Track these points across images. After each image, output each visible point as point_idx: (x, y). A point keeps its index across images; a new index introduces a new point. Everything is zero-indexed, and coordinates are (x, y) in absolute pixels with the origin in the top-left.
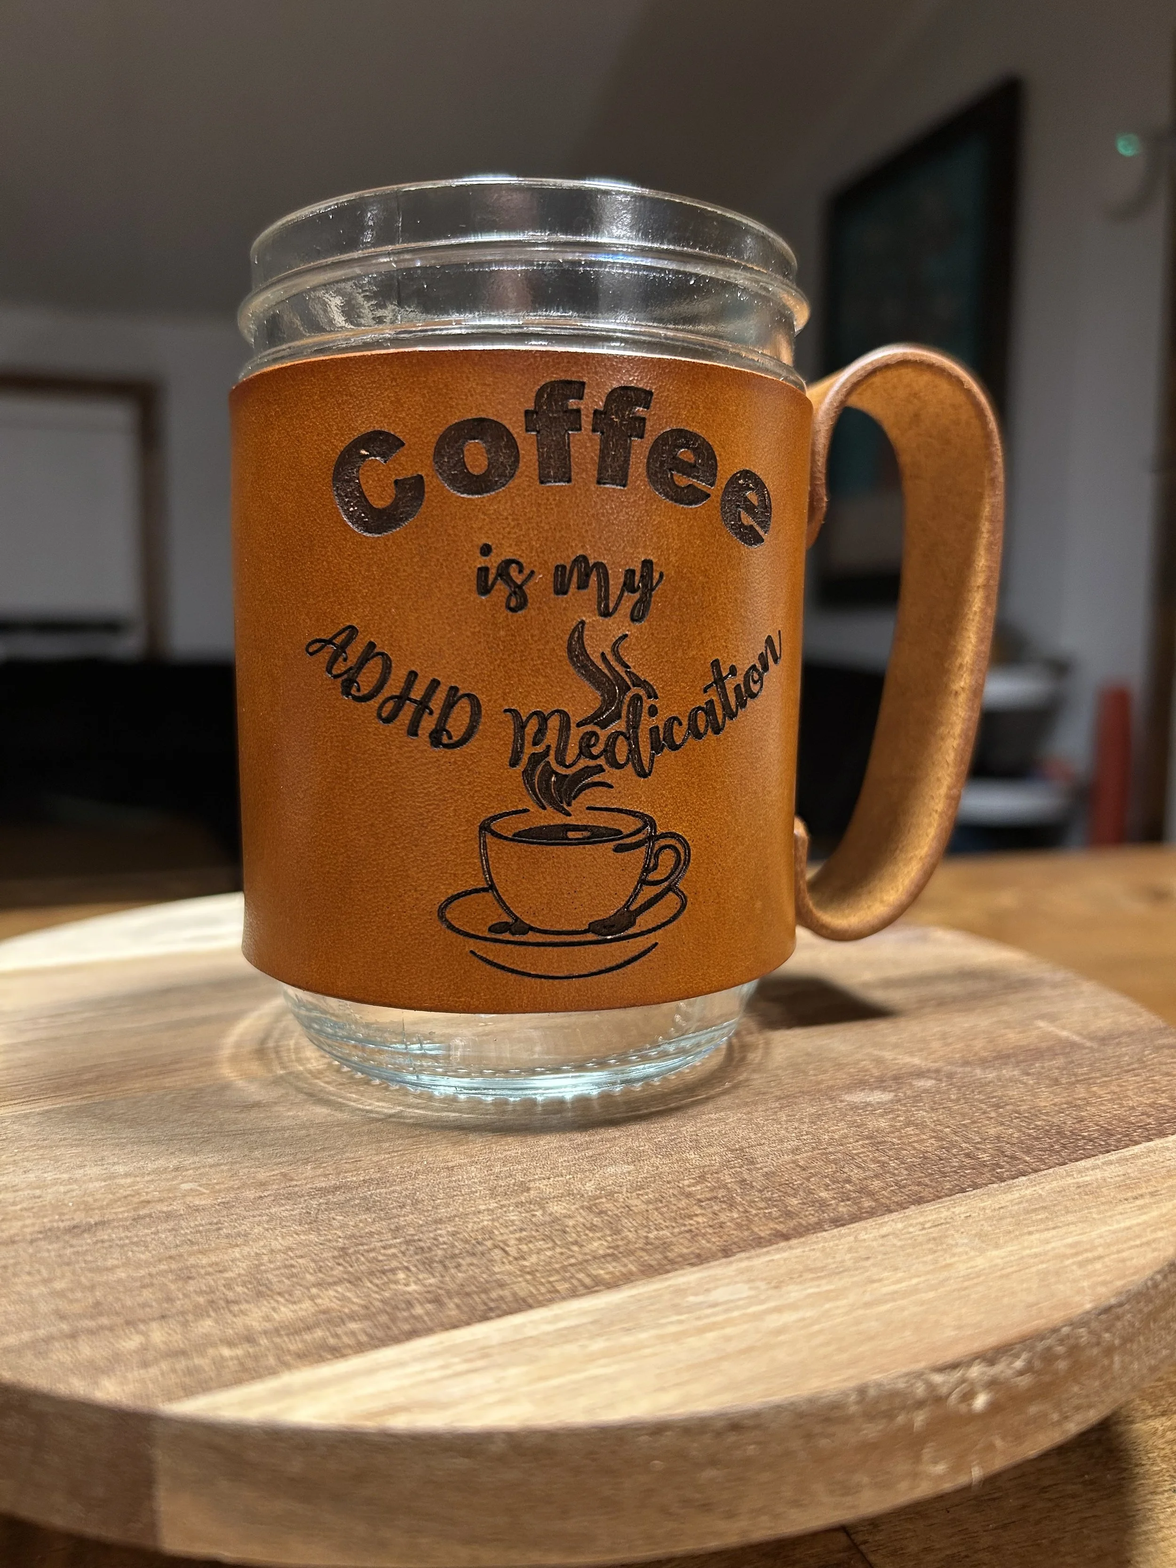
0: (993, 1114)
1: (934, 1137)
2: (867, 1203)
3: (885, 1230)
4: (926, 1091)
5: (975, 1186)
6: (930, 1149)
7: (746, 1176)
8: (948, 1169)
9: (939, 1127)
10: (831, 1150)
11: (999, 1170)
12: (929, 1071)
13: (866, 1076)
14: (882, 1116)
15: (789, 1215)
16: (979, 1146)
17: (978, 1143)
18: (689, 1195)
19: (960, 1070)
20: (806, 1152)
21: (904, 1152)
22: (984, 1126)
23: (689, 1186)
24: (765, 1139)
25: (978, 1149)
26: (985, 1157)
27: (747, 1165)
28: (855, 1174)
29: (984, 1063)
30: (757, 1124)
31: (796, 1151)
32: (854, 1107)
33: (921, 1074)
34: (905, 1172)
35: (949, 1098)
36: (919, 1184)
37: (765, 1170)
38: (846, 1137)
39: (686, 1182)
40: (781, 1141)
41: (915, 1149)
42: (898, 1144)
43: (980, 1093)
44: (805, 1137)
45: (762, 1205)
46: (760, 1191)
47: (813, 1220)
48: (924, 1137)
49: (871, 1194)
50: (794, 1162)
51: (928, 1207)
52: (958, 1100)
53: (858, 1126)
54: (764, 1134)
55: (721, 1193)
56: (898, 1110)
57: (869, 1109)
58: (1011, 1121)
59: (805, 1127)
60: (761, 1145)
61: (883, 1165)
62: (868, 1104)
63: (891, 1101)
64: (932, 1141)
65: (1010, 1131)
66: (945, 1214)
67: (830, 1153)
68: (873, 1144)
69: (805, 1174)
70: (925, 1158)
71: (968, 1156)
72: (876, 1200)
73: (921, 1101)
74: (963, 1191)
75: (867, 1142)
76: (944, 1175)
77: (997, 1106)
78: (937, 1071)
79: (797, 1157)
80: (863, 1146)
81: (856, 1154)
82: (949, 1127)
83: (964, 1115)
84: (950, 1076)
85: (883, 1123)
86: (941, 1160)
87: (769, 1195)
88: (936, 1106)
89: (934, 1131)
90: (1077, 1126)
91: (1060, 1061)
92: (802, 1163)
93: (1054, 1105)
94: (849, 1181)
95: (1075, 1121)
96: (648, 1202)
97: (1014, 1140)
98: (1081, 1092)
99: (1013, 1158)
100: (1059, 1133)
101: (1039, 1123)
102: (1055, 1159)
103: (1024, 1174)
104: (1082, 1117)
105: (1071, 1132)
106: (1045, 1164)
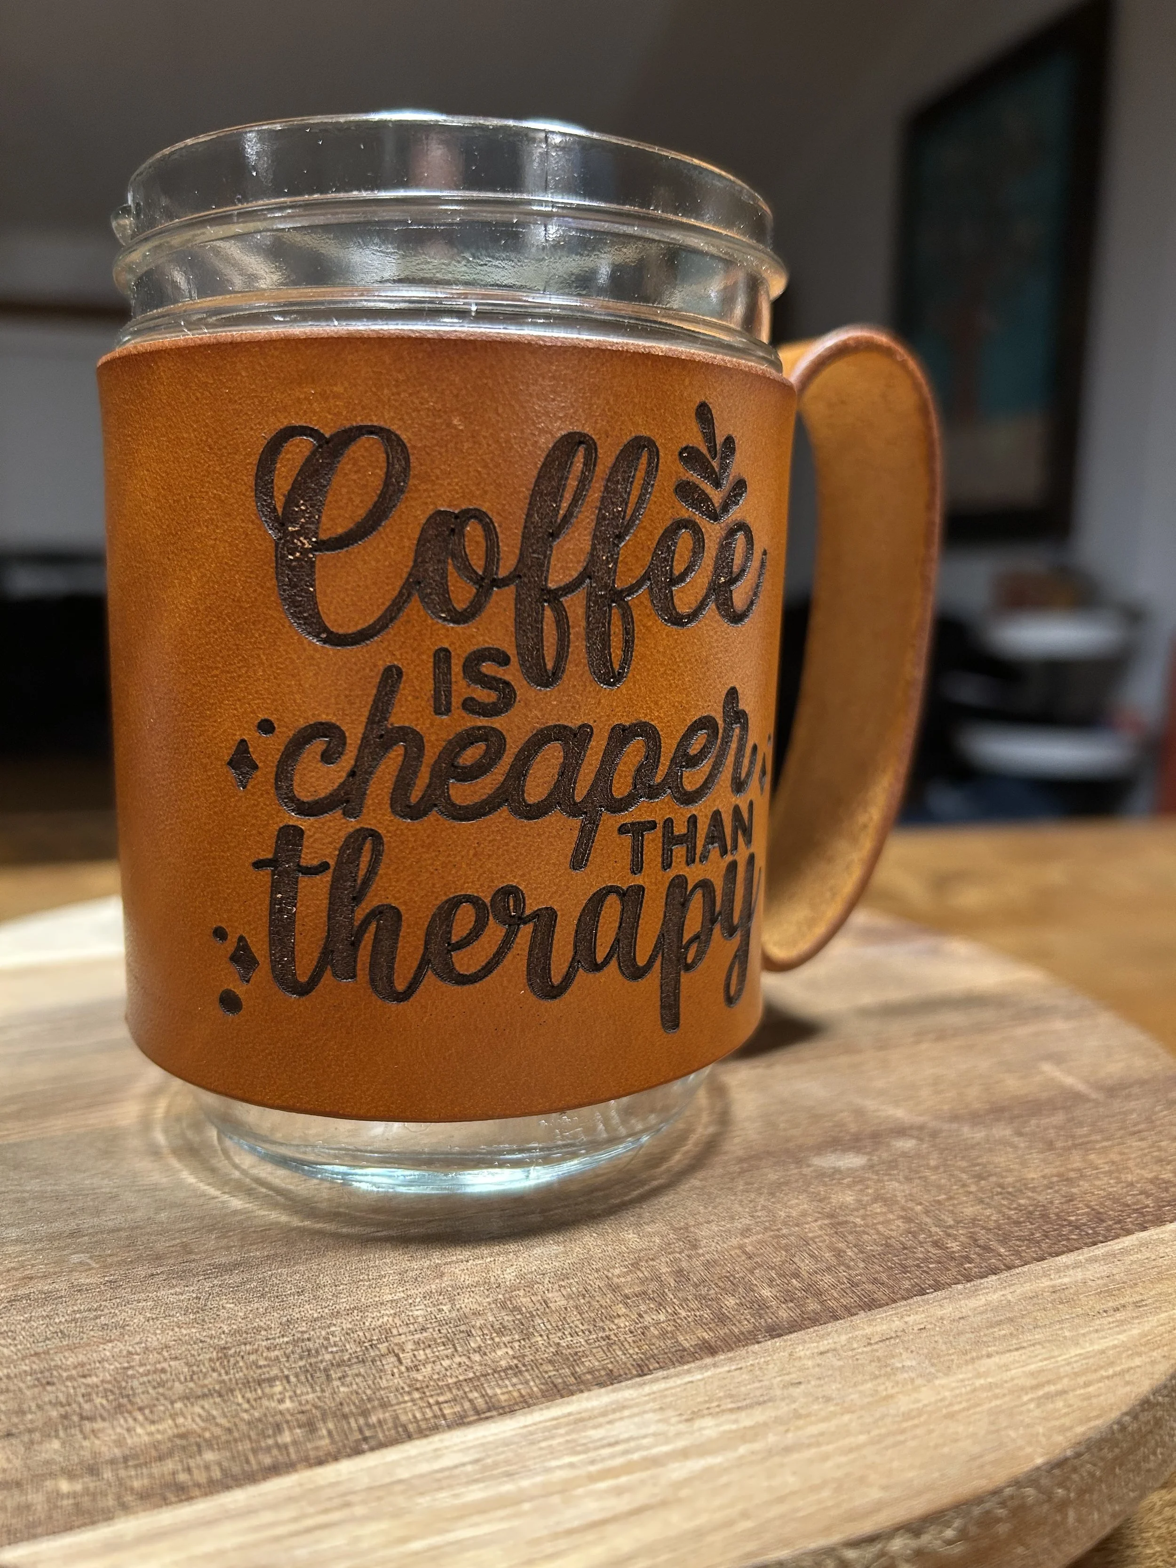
0: (973, 1188)
1: (902, 1217)
2: (813, 1306)
3: (825, 1345)
4: (904, 1154)
5: (938, 1287)
6: (894, 1234)
7: (684, 1264)
8: (910, 1262)
9: (910, 1204)
10: (784, 1231)
11: (967, 1266)
12: (911, 1128)
13: (841, 1132)
14: (849, 1186)
15: (722, 1319)
16: (950, 1231)
17: (950, 1227)
18: (615, 1289)
19: (946, 1126)
20: (758, 1233)
21: (865, 1237)
22: (959, 1204)
23: (619, 1276)
24: (715, 1214)
25: (949, 1235)
26: (954, 1246)
27: (689, 1249)
28: (805, 1265)
29: (975, 1118)
30: (709, 1194)
31: (746, 1231)
32: (821, 1175)
33: (901, 1131)
34: (862, 1265)
35: (928, 1165)
36: (875, 1281)
37: (708, 1257)
38: (804, 1214)
39: (617, 1272)
40: (732, 1218)
41: (878, 1233)
42: (861, 1226)
43: (963, 1158)
44: (759, 1214)
45: (694, 1305)
46: (696, 1286)
47: (747, 1327)
48: (891, 1216)
49: (818, 1294)
50: (741, 1247)
51: (879, 1314)
52: (936, 1168)
53: (820, 1201)
54: (715, 1208)
55: (652, 1287)
56: (869, 1179)
57: (837, 1176)
58: (991, 1198)
59: (762, 1201)
60: (708, 1222)
61: (839, 1254)
62: (837, 1170)
63: (863, 1168)
64: (899, 1223)
65: (988, 1212)
66: (897, 1324)
67: (784, 1236)
68: (833, 1225)
69: (749, 1264)
70: (887, 1245)
71: (936, 1244)
72: (822, 1303)
73: (896, 1167)
74: (922, 1292)
75: (826, 1222)
76: (905, 1269)
77: (980, 1177)
78: (921, 1128)
79: (746, 1241)
80: (821, 1228)
81: (812, 1239)
82: (921, 1204)
83: (940, 1188)
84: (934, 1134)
85: (849, 1198)
86: (905, 1248)
87: (704, 1291)
88: (912, 1175)
89: (903, 1209)
90: (1065, 1207)
91: (1059, 1118)
92: (749, 1249)
93: (1044, 1177)
94: (796, 1275)
95: (1064, 1200)
96: (569, 1297)
97: (992, 1225)
98: (1076, 1160)
99: (987, 1248)
100: (1042, 1216)
101: (1022, 1202)
102: (1033, 1252)
103: (994, 1271)
104: (1072, 1195)
105: (1057, 1214)
106: (1021, 1258)
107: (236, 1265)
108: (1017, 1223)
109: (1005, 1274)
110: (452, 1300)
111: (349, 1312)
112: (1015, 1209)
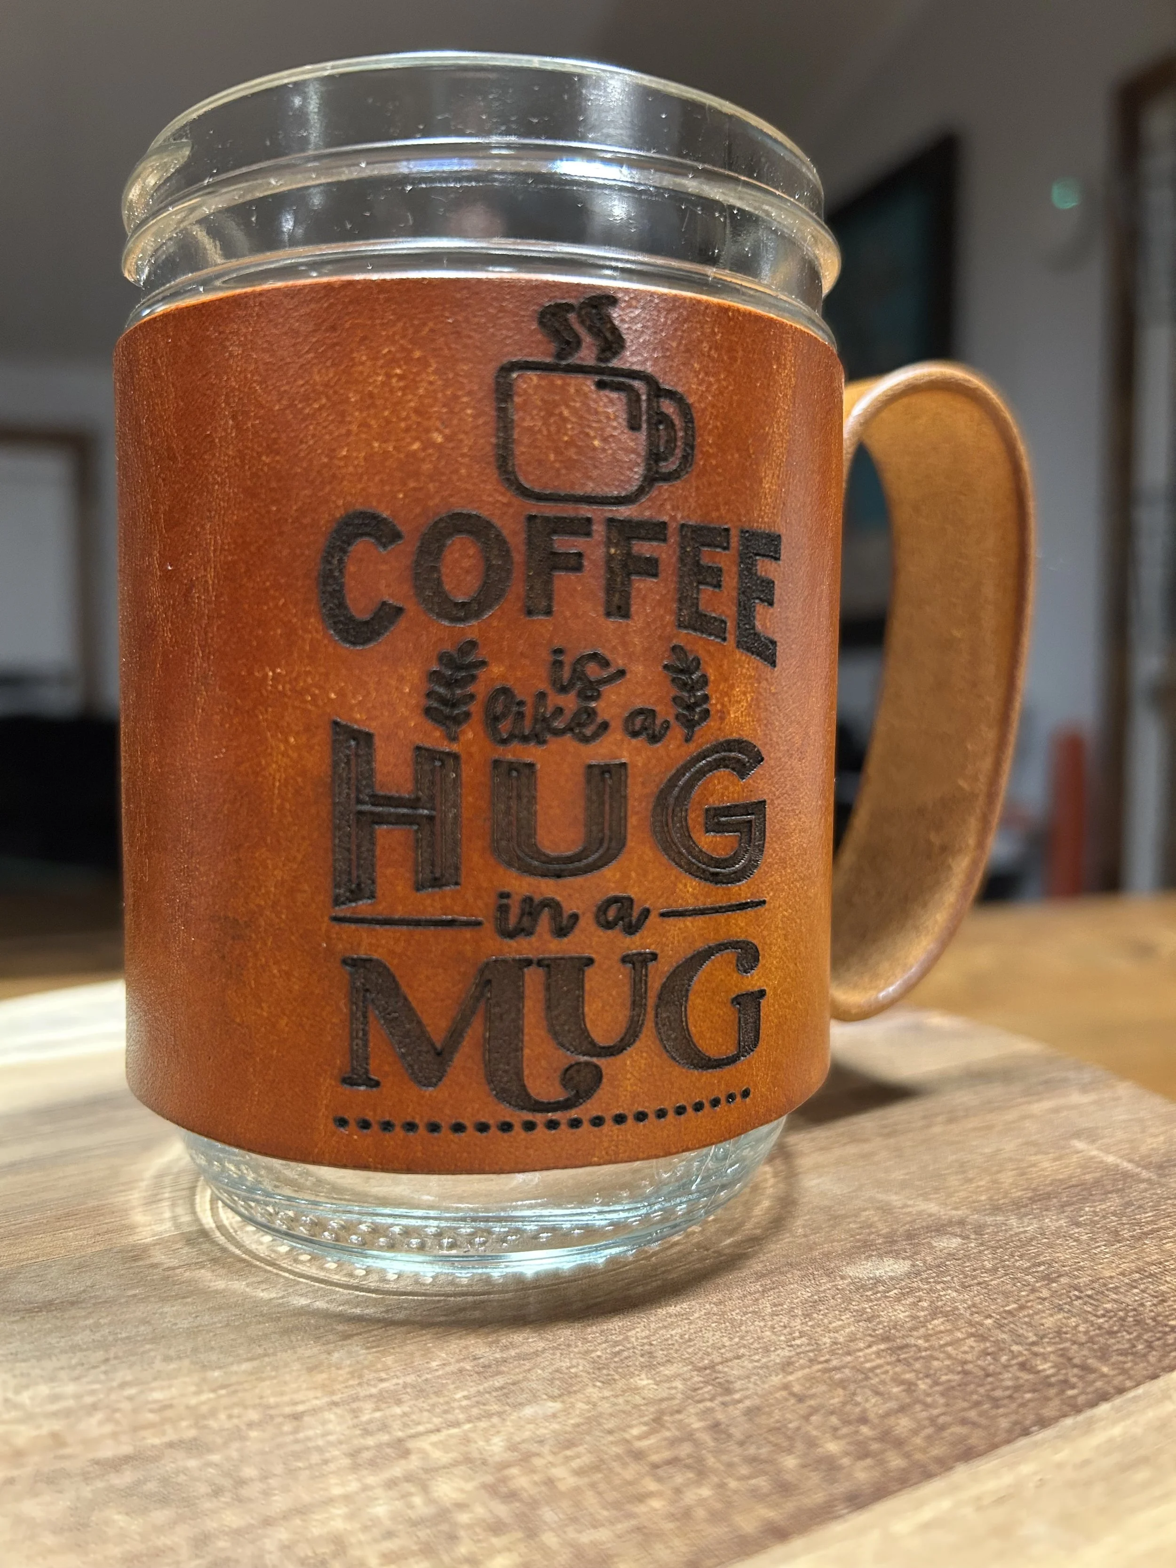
0: (1045, 1293)
1: (972, 1335)
2: (896, 1462)
3: (927, 1514)
4: (951, 1256)
5: (1043, 1423)
6: (969, 1357)
7: (720, 1416)
8: (998, 1393)
9: (977, 1318)
10: (835, 1363)
11: (1070, 1393)
12: (950, 1223)
13: (869, 1234)
14: (898, 1300)
15: (785, 1488)
16: (1035, 1349)
17: (1034, 1344)
18: (638, 1456)
19: (989, 1220)
20: (802, 1367)
21: (936, 1363)
22: (1036, 1313)
23: (640, 1438)
24: (744, 1346)
25: (1036, 1354)
26: (1046, 1367)
27: (721, 1395)
28: (873, 1406)
29: (1017, 1206)
30: (732, 1321)
31: (787, 1366)
32: (860, 1287)
33: (940, 1228)
34: (942, 1401)
35: (983, 1267)
36: (964, 1422)
37: (748, 1403)
38: (852, 1338)
39: (635, 1432)
40: (767, 1350)
41: (949, 1357)
42: (926, 1349)
43: (1021, 1257)
44: (798, 1342)
45: (744, 1470)
46: (741, 1444)
47: (819, 1497)
48: (959, 1335)
49: (899, 1444)
50: (786, 1387)
51: (985, 1465)
52: (995, 1270)
53: (868, 1320)
54: (742, 1338)
55: (685, 1450)
56: (919, 1289)
57: (881, 1288)
58: (1070, 1304)
59: (797, 1323)
60: (738, 1357)
61: (910, 1387)
62: (878, 1281)
63: (908, 1275)
64: (971, 1342)
65: (1073, 1321)
66: (1007, 1479)
67: (835, 1369)
68: (892, 1351)
69: (803, 1409)
70: (966, 1373)
71: (1023, 1366)
72: (907, 1455)
73: (946, 1273)
74: (1026, 1432)
75: (882, 1347)
76: (996, 1403)
77: (1048, 1279)
78: (962, 1223)
79: (791, 1378)
80: (878, 1354)
81: (872, 1369)
82: (990, 1316)
83: (1006, 1295)
84: (979, 1230)
85: (901, 1313)
86: (988, 1375)
87: (752, 1450)
88: (969, 1282)
89: (970, 1324)
90: (1160, 1309)
91: (1114, 1202)
92: (797, 1389)
93: (1123, 1274)
94: (863, 1420)
95: (1155, 1301)
96: (579, 1472)
97: (1083, 1338)
98: (1151, 1249)
99: (1085, 1368)
100: (1138, 1322)
101: (1108, 1306)
102: (1141, 1369)
103: (1104, 1397)
104: (1163, 1293)
105: (1154, 1319)
106: (1130, 1378)
107: (127, 1459)
108: (1111, 1333)
109: (1118, 1401)
110: (425, 1488)
111: (286, 1517)
112: (1103, 1316)
